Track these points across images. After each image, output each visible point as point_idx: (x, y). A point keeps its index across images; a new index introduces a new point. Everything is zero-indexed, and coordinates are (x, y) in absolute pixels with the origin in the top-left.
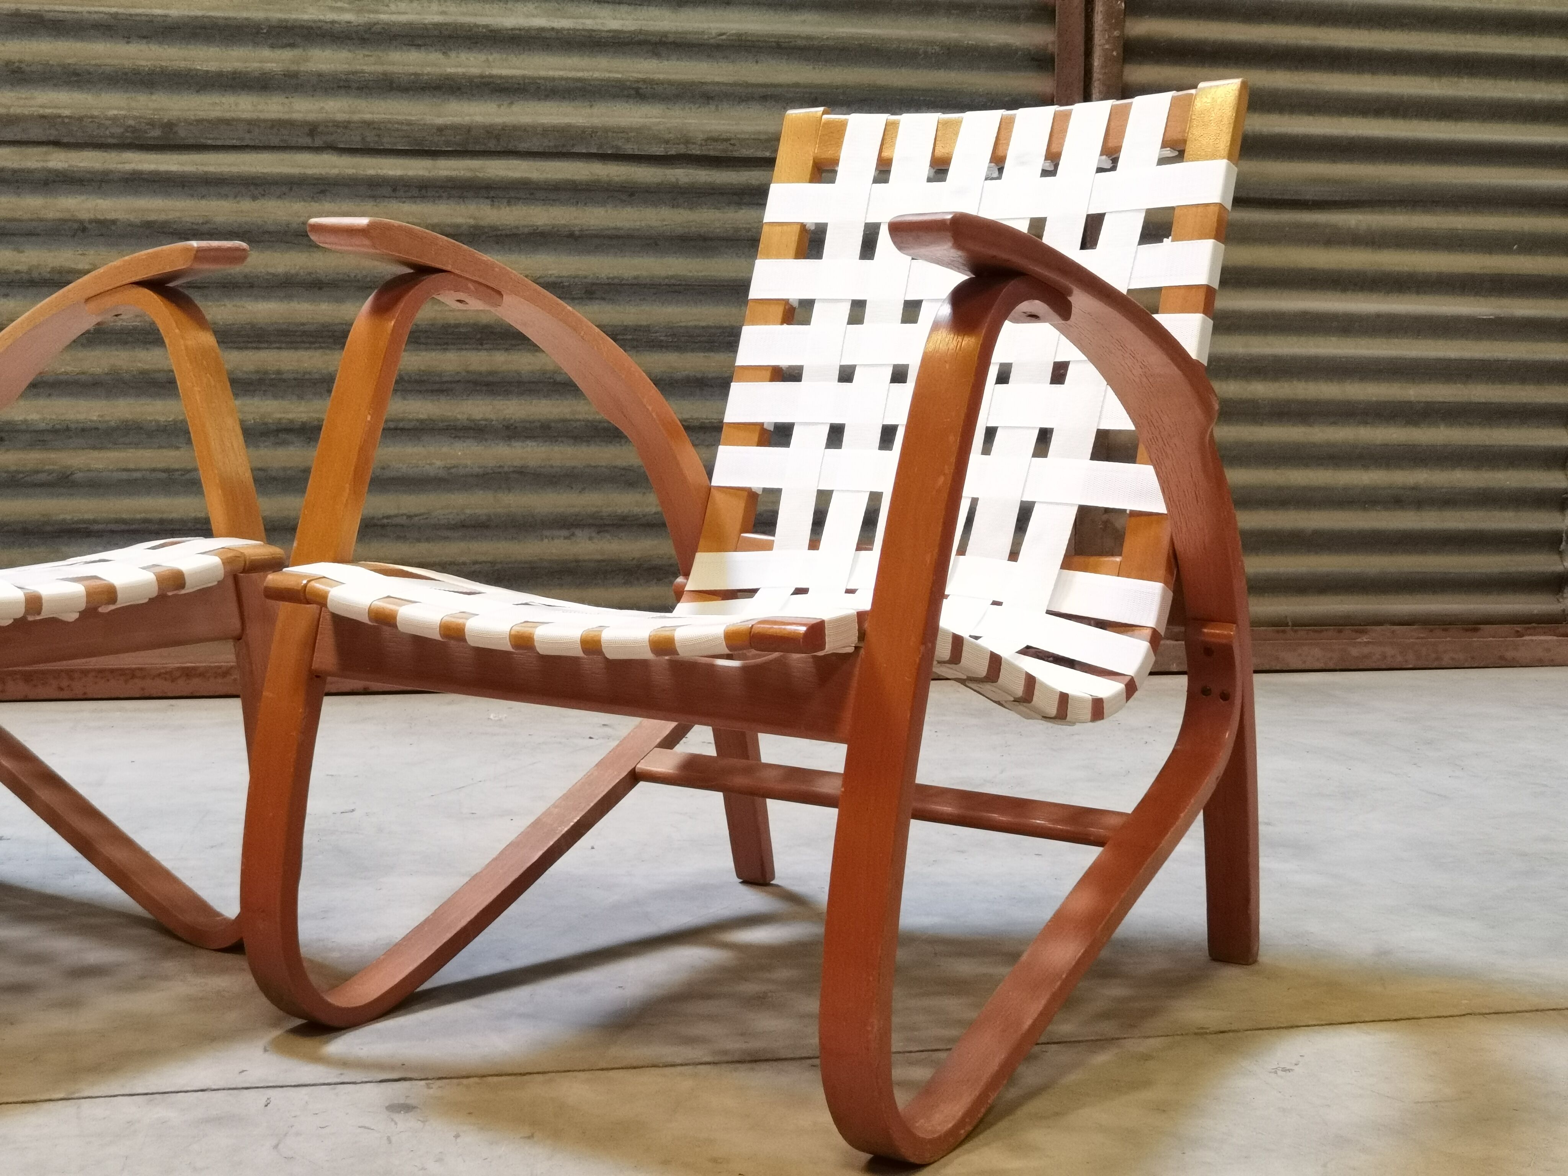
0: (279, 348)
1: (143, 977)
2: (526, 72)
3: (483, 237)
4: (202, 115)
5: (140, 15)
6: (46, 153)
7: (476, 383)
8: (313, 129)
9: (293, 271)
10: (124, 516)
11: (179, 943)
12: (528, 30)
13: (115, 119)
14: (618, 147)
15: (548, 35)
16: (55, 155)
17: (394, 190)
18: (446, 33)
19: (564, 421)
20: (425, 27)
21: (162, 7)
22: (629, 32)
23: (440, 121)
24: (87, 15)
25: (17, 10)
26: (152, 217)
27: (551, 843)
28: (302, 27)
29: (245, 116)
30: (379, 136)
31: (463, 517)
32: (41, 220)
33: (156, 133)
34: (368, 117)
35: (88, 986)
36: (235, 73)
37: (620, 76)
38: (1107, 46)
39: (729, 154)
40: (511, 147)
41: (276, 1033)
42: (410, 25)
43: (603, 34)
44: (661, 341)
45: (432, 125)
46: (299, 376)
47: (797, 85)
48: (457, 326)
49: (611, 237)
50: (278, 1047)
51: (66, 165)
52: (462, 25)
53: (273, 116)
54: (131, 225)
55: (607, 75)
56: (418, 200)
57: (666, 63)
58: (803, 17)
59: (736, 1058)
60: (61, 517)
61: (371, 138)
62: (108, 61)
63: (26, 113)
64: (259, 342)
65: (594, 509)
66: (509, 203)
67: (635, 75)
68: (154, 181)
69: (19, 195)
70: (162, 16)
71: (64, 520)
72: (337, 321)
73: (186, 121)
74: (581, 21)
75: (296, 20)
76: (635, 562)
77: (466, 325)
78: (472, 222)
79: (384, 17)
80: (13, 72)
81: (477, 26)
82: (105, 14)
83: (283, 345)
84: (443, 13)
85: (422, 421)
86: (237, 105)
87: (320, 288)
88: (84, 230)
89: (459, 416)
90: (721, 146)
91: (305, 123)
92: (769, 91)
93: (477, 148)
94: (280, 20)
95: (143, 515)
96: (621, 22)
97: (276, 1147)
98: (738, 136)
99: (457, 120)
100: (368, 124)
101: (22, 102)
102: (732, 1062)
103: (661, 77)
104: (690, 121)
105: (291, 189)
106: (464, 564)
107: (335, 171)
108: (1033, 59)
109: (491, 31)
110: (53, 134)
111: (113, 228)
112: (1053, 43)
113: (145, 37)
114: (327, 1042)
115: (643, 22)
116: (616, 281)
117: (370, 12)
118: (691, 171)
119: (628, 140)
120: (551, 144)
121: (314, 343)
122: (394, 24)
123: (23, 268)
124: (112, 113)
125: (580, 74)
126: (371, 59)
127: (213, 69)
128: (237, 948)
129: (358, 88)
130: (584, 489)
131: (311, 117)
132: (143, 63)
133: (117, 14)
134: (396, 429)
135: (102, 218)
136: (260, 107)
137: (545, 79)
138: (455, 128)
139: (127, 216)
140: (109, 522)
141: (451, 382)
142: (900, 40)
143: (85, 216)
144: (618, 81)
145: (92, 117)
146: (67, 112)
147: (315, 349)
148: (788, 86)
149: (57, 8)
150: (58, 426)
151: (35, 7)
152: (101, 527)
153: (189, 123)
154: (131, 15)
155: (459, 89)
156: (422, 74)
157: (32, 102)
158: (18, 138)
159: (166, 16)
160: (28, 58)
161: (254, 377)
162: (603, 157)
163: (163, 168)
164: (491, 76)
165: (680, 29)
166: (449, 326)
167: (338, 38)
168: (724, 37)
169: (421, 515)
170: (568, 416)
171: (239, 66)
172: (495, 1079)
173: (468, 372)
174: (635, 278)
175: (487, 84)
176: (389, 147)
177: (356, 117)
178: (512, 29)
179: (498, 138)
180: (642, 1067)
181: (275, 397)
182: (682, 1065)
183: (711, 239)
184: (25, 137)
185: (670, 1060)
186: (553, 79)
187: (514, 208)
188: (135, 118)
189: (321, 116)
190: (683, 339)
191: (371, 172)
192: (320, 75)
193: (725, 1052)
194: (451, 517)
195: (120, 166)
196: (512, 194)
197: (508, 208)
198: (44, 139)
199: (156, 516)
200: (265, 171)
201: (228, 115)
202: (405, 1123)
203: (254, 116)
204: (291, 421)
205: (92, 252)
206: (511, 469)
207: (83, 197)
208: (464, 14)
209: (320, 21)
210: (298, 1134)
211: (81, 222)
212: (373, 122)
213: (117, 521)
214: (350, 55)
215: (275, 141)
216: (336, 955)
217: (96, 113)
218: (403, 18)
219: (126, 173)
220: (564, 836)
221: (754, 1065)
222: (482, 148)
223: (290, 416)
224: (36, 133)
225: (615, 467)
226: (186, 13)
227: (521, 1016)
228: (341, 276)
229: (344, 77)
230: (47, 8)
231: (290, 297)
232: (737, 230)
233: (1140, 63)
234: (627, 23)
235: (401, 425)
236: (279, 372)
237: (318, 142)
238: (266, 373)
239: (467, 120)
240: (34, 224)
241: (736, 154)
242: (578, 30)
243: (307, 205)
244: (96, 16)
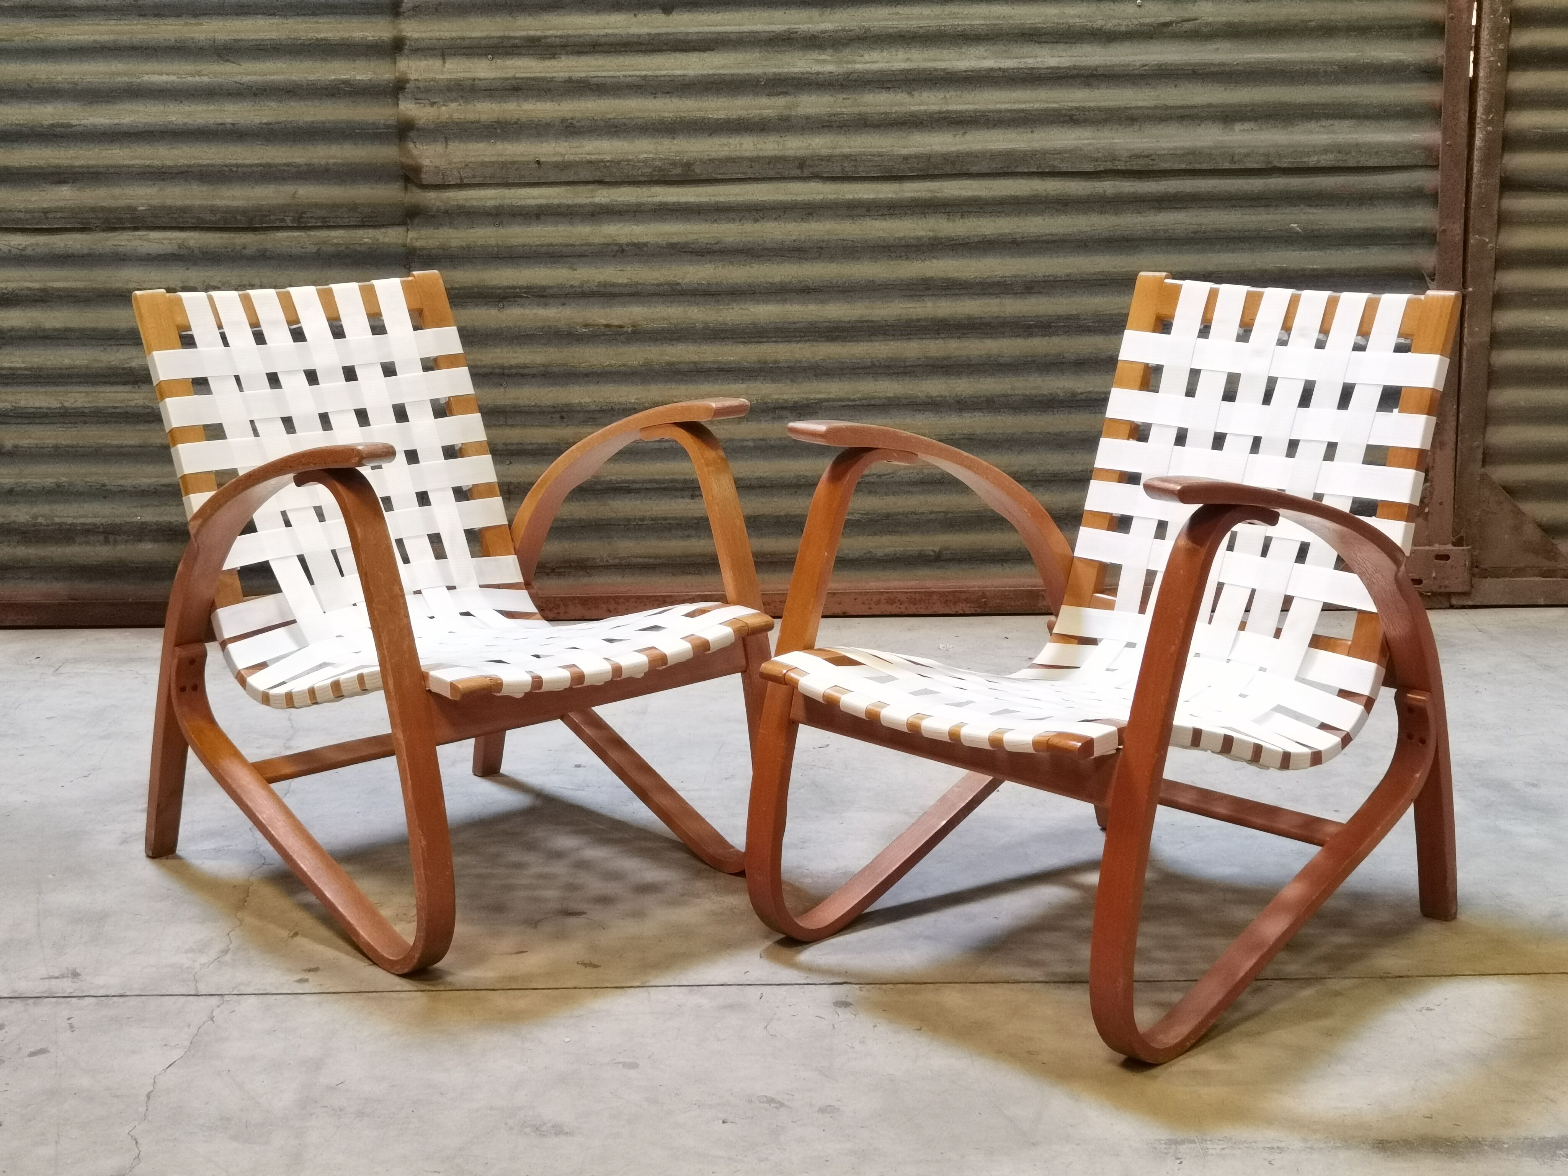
0: (776, 342)
1: (683, 895)
2: (977, 107)
3: (940, 246)
4: (714, 155)
5: (664, 76)
6: (593, 191)
7: (933, 366)
8: (802, 163)
9: (787, 280)
10: (656, 477)
11: (704, 866)
12: (980, 70)
13: (645, 161)
14: (1054, 167)
15: (995, 74)
16: (599, 192)
17: (868, 210)
18: (912, 77)
19: (1005, 396)
20: (893, 73)
21: (682, 69)
22: (1065, 68)
23: (905, 152)
24: (622, 79)
25: (570, 78)
26: (675, 240)
27: (953, 815)
28: (793, 78)
29: (747, 154)
30: (855, 166)
31: (921, 476)
32: (590, 245)
33: (678, 171)
34: (847, 151)
35: (648, 900)
36: (739, 119)
37: (1056, 106)
38: (1492, 59)
39: (1151, 168)
40: (964, 169)
41: (768, 943)
42: (881, 72)
43: (1043, 71)
44: (1089, 326)
45: (900, 156)
46: (792, 364)
47: (1210, 105)
48: (918, 320)
49: (1047, 242)
50: (769, 954)
51: (607, 200)
52: (924, 70)
53: (771, 153)
54: (659, 246)
55: (1046, 105)
56: (887, 217)
57: (1097, 91)
58: (1215, 46)
59: (1061, 979)
60: (608, 479)
61: (849, 168)
62: (639, 114)
63: (578, 159)
64: (760, 337)
65: (1031, 468)
66: (962, 217)
67: (1070, 104)
68: (677, 210)
69: (572, 224)
70: (681, 76)
71: (611, 481)
72: (821, 320)
73: (701, 160)
74: (1023, 60)
75: (787, 73)
76: (1063, 511)
77: (926, 320)
78: (931, 234)
79: (859, 67)
80: (567, 127)
81: (936, 70)
82: (637, 76)
83: (779, 340)
84: (908, 59)
85: (889, 399)
86: (741, 144)
87: (809, 293)
88: (623, 251)
89: (919, 394)
90: (1142, 162)
91: (796, 158)
92: (1187, 112)
93: (936, 172)
94: (775, 74)
95: (671, 477)
96: (1058, 59)
97: (766, 1027)
98: (1158, 153)
99: (921, 150)
100: (846, 157)
101: (573, 151)
102: (1058, 982)
103: (1092, 104)
104: (1117, 141)
105: (785, 212)
106: (923, 513)
107: (819, 197)
108: (1425, 72)
109: (948, 73)
110: (598, 175)
111: (645, 249)
112: (1442, 57)
113: (668, 93)
114: (799, 952)
115: (1078, 58)
116: (1051, 278)
117: (848, 62)
118: (1117, 183)
119: (1062, 160)
120: (999, 166)
121: (803, 337)
122: (868, 72)
123: (576, 283)
124: (643, 156)
125: (1023, 106)
126: (850, 101)
127: (722, 117)
128: (742, 874)
129: (838, 127)
130: (1022, 451)
131: (801, 153)
132: (667, 115)
133: (646, 76)
134: (868, 405)
135: (636, 241)
136: (759, 146)
137: (993, 111)
138: (917, 157)
139: (656, 239)
140: (644, 482)
141: (912, 366)
142: (1302, 62)
143: (623, 240)
144: (1055, 110)
145: (628, 160)
146: (608, 158)
147: (806, 341)
148: (1202, 107)
149: (600, 74)
150: (604, 408)
151: (583, 75)
152: (638, 486)
153: (703, 162)
154: (656, 76)
155: (922, 123)
156: (891, 113)
157: (580, 150)
158: (571, 179)
159: (684, 75)
160: (578, 115)
161: (757, 366)
162: (1042, 175)
163: (683, 199)
164: (947, 112)
165: (1109, 63)
166: (912, 320)
167: (822, 85)
168: (1146, 68)
169: (888, 474)
170: (1009, 392)
171: (743, 113)
172: (903, 986)
173: (926, 357)
174: (1068, 275)
175: (945, 118)
176: (864, 175)
177: (837, 151)
178: (965, 71)
179: (953, 163)
180: (998, 982)
181: (773, 381)
182: (1024, 982)
183: (1133, 240)
184: (576, 179)
185: (1017, 977)
186: (1000, 111)
187: (966, 221)
188: (661, 159)
189: (808, 152)
190: (1108, 324)
191: (849, 196)
192: (807, 118)
193: (1054, 974)
194: (912, 475)
195: (649, 199)
196: (965, 209)
197: (961, 221)
198: (591, 179)
199: (681, 477)
200: (764, 199)
201: (734, 155)
202: (844, 1015)
203: (755, 154)
204: (786, 401)
205: (629, 269)
206: (962, 436)
207: (622, 225)
208: (925, 60)
209: (807, 73)
210: (779, 1019)
211: (620, 245)
212: (851, 155)
213: (651, 481)
214: (832, 99)
215: (772, 174)
216: (808, 880)
217: (630, 157)
218: (875, 67)
219: (653, 204)
220: (961, 810)
221: (1071, 985)
222: (941, 172)
223: (785, 397)
224: (585, 174)
225: (1049, 433)
226: (700, 72)
227: (927, 938)
228: (825, 284)
229: (827, 118)
230: (592, 74)
231: (785, 301)
232: (1156, 231)
233: (1525, 70)
234: (1063, 60)
235: (873, 402)
236: (776, 362)
237: (806, 173)
238: (765, 362)
239: (927, 150)
240: (586, 248)
241: (1155, 168)
242: (1021, 69)
243: (797, 224)
244: (629, 79)
